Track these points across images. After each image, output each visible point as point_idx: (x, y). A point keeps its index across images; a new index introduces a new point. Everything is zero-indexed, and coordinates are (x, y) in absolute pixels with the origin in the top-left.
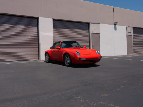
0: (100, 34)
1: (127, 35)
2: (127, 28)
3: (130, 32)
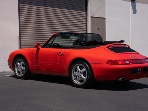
0: (106, 19)
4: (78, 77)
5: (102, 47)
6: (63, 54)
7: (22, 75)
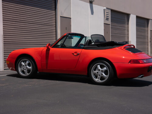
0: (71, 19)
1: (104, 23)
2: (104, 10)
3: (107, 19)
4: (99, 75)
5: (120, 47)
6: (79, 54)
7: (28, 74)
